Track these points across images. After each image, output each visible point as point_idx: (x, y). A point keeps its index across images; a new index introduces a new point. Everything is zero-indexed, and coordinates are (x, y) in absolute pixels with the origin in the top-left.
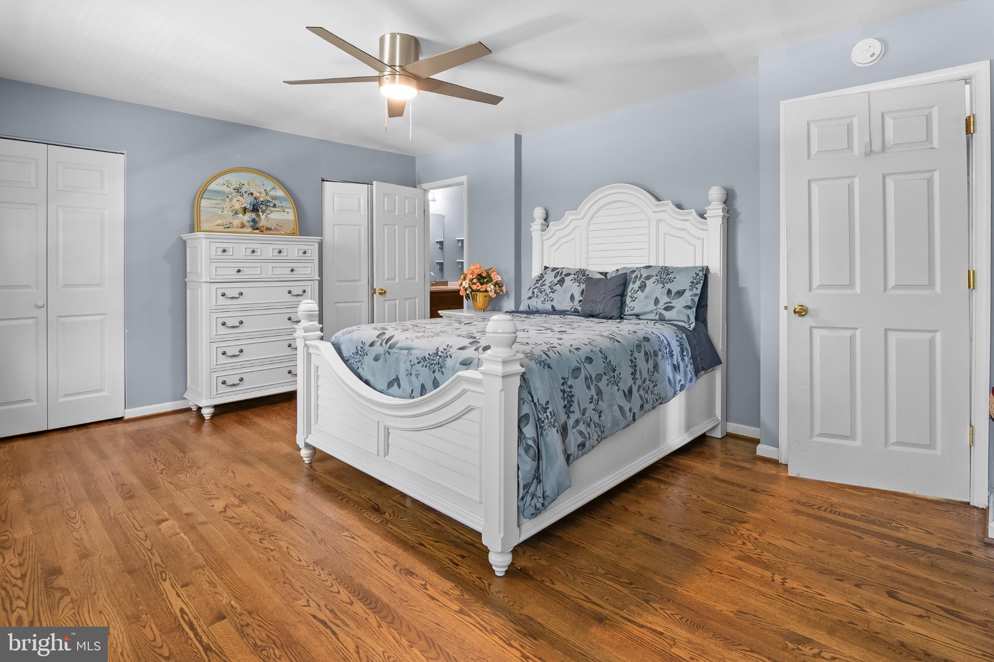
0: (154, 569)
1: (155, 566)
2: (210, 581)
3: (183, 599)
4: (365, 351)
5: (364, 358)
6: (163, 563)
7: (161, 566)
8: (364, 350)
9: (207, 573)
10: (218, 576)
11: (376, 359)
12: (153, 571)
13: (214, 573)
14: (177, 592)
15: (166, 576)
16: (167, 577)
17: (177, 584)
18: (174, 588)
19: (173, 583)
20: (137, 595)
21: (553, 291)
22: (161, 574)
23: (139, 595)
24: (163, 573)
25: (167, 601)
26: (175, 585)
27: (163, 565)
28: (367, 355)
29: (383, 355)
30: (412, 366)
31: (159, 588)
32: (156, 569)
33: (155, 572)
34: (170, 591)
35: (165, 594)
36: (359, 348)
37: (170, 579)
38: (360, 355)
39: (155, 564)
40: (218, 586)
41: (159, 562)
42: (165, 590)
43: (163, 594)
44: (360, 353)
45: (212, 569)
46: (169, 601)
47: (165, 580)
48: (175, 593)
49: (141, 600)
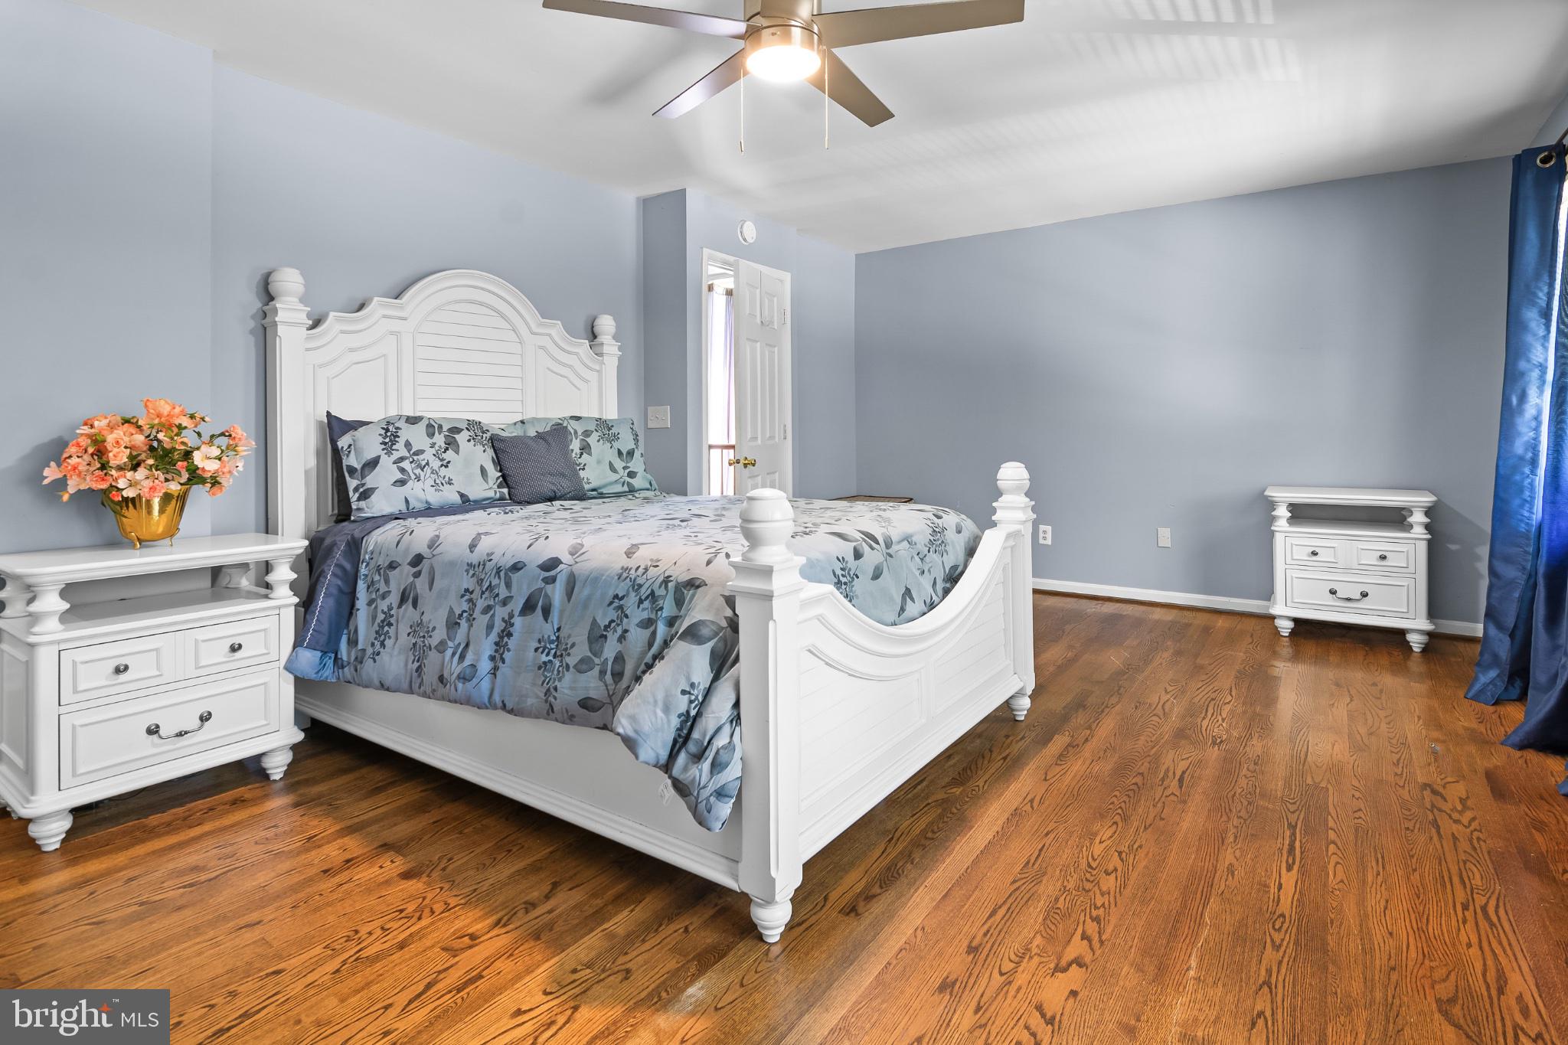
0: (1285, 943)
1: (1280, 946)
2: (1230, 875)
3: (1278, 877)
4: (852, 573)
5: (853, 586)
6: (1265, 943)
7: (1272, 940)
8: (850, 569)
9: (1222, 887)
10: (1216, 872)
11: (876, 576)
12: (1289, 942)
13: (1216, 879)
14: (1279, 891)
15: (1276, 919)
16: (1276, 917)
17: (1271, 900)
18: (1279, 898)
19: (1275, 904)
20: (1332, 923)
21: (445, 463)
22: (1281, 927)
23: (1329, 922)
24: (1277, 927)
25: (1298, 890)
26: (1273, 901)
27: (1268, 940)
28: (858, 577)
29: (885, 562)
30: (922, 559)
31: (1298, 911)
32: (1283, 940)
33: (1288, 935)
34: (1286, 899)
35: (1295, 899)
36: (839, 572)
37: (1274, 913)
38: (845, 584)
39: (1278, 951)
40: (1227, 864)
41: (1271, 949)
42: (1292, 903)
43: (1298, 900)
44: (843, 580)
45: (1212, 885)
46: (1296, 887)
47: (1283, 915)
48: (1282, 891)
49: (1330, 913)
